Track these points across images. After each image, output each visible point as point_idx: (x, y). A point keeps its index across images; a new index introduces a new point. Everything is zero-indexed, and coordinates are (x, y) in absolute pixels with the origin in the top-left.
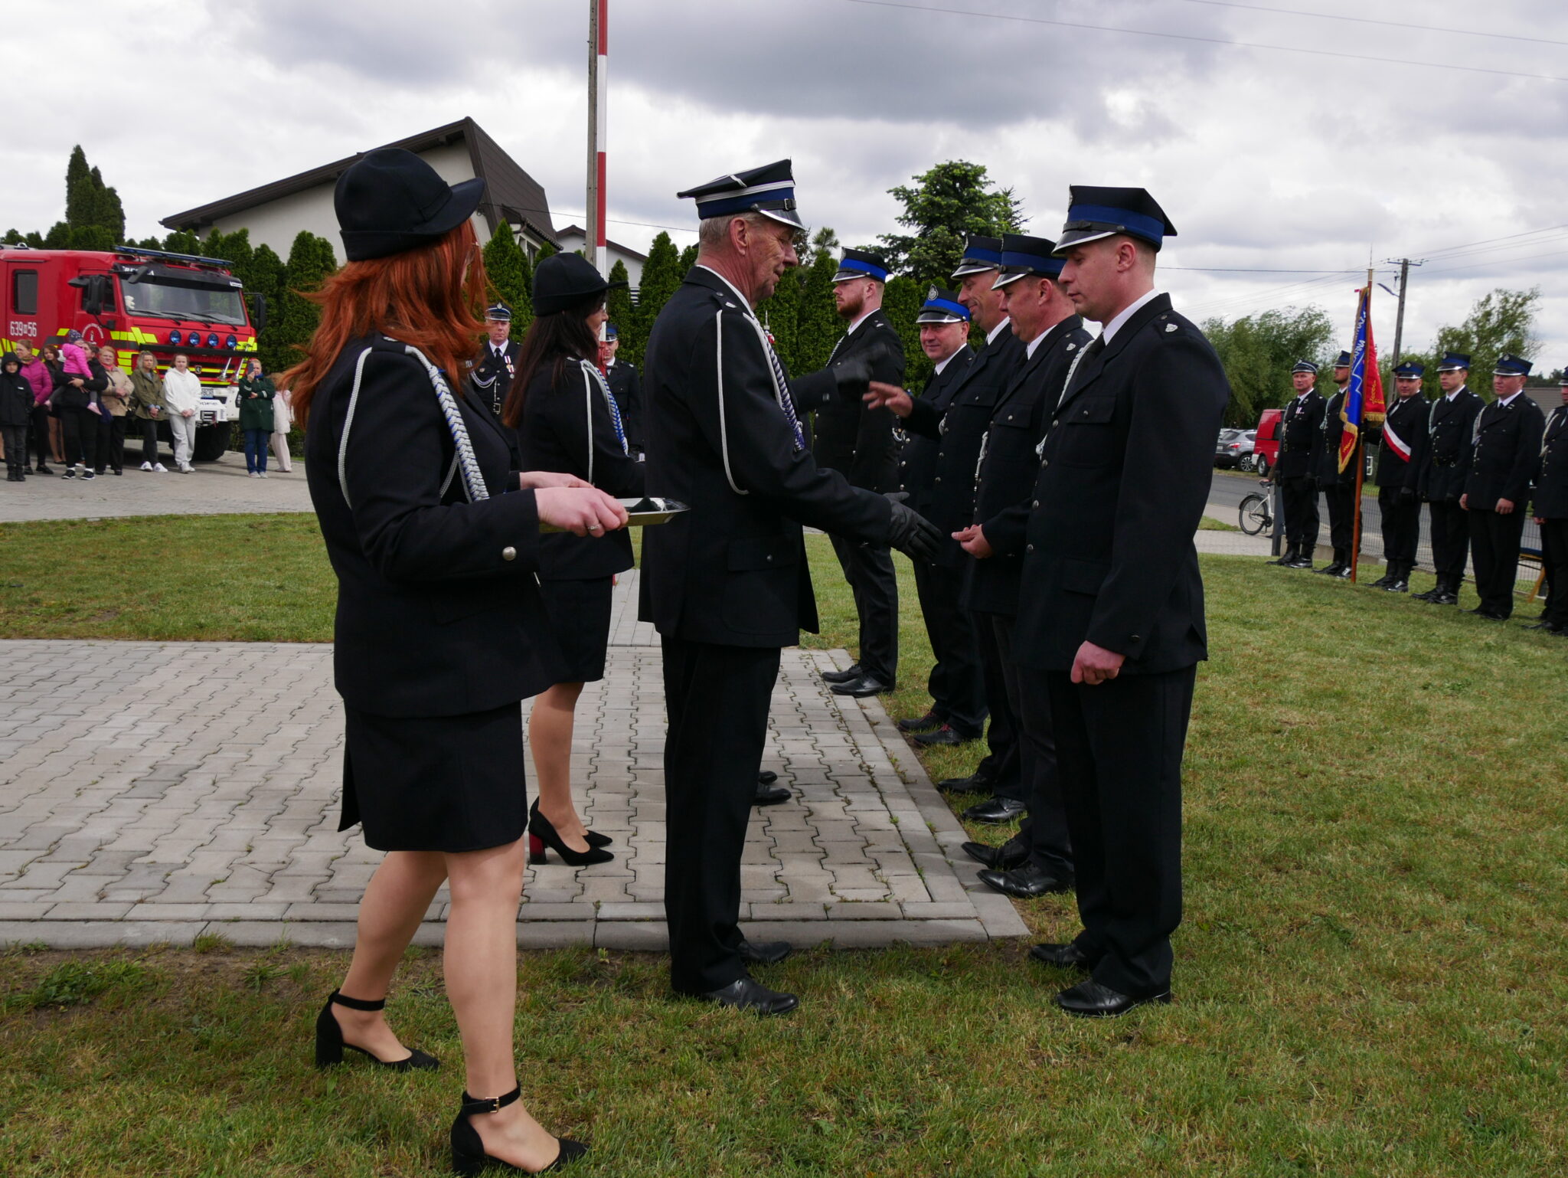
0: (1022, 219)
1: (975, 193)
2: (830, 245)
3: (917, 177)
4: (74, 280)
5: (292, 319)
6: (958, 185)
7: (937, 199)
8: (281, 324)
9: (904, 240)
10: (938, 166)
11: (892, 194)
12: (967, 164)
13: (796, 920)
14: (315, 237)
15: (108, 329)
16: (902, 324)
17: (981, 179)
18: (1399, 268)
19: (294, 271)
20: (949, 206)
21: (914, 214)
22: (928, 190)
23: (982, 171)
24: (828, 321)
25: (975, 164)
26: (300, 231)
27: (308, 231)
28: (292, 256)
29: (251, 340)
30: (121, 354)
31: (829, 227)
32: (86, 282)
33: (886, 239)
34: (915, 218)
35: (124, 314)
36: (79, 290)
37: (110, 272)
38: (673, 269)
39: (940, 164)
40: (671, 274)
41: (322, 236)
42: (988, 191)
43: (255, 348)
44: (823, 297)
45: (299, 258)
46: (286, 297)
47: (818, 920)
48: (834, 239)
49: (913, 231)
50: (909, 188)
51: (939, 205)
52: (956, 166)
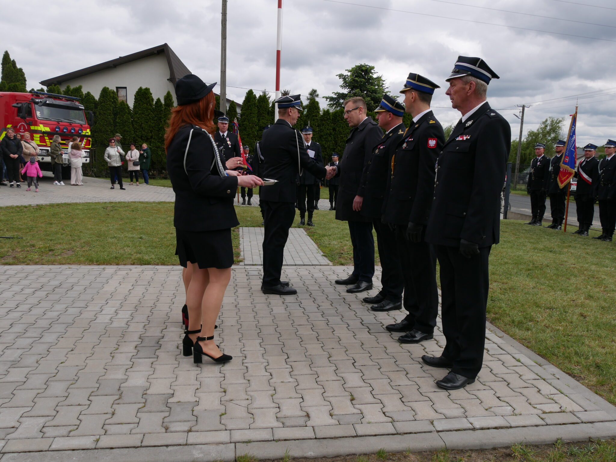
0: (385, 87)
1: (371, 77)
2: (315, 96)
3: (347, 70)
4: (15, 105)
5: (100, 122)
6: (363, 73)
7: (356, 79)
8: (96, 124)
9: (343, 94)
10: (356, 66)
11: (338, 76)
12: (367, 65)
13: (532, 426)
14: (110, 89)
15: (29, 125)
16: (344, 127)
17: (372, 71)
18: (521, 109)
19: (101, 103)
20: (361, 82)
21: (346, 85)
22: (352, 75)
23: (373, 68)
24: (316, 126)
25: (370, 66)
26: (104, 87)
27: (107, 87)
28: (100, 96)
29: (88, 130)
30: (35, 135)
31: (315, 88)
32: (19, 105)
33: (336, 94)
34: (347, 86)
35: (36, 119)
36: (16, 109)
37: (30, 101)
38: (255, 104)
39: (357, 65)
40: (254, 106)
41: (112, 89)
42: (375, 76)
43: (90, 134)
44: (314, 116)
45: (103, 97)
46: (98, 113)
47: (543, 425)
48: (317, 93)
49: (346, 91)
50: (345, 74)
51: (357, 81)
52: (363, 66)
